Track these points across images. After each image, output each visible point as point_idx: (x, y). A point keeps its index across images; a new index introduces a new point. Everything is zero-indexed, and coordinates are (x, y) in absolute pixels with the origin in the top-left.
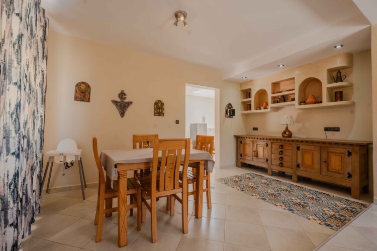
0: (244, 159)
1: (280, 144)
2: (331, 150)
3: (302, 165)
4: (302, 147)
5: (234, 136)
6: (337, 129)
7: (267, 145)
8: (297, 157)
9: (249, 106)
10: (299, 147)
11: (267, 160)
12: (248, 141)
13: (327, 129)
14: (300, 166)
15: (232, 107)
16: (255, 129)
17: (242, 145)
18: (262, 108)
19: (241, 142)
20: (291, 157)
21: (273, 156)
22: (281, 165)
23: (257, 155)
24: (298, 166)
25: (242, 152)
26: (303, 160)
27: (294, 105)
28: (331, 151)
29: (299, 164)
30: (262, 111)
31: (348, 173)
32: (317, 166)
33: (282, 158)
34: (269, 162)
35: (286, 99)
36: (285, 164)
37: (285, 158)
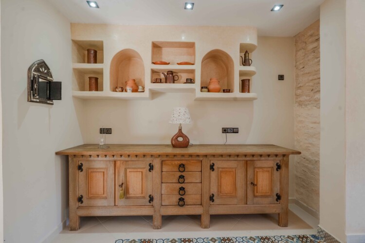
0: (89, 207)
1: (179, 163)
2: (259, 164)
3: (218, 195)
4: (219, 164)
5: (57, 153)
6: (235, 131)
7: (151, 168)
8: (210, 183)
9: (93, 81)
10: (214, 164)
11: (151, 199)
12: (100, 163)
13: (225, 131)
14: (214, 198)
15: (49, 74)
16: (106, 131)
17: (81, 175)
18: (128, 88)
19: (80, 168)
20: (200, 185)
21: (165, 188)
22: (182, 202)
23: (126, 193)
24: (212, 198)
25: (81, 191)
26: (219, 186)
27: (193, 90)
28: (258, 166)
29: (213, 195)
30: (129, 94)
31: (277, 195)
32: (240, 193)
33: (182, 189)
34: (156, 201)
35: (176, 78)
36: (188, 199)
37: (189, 188)
